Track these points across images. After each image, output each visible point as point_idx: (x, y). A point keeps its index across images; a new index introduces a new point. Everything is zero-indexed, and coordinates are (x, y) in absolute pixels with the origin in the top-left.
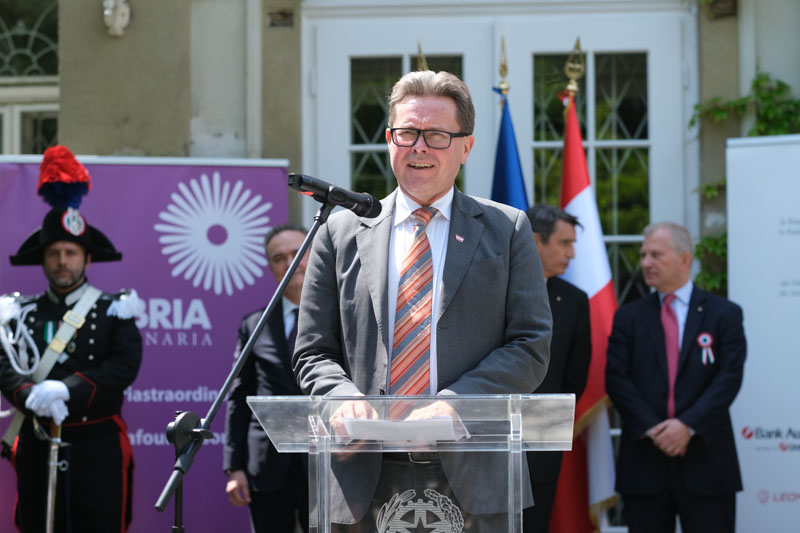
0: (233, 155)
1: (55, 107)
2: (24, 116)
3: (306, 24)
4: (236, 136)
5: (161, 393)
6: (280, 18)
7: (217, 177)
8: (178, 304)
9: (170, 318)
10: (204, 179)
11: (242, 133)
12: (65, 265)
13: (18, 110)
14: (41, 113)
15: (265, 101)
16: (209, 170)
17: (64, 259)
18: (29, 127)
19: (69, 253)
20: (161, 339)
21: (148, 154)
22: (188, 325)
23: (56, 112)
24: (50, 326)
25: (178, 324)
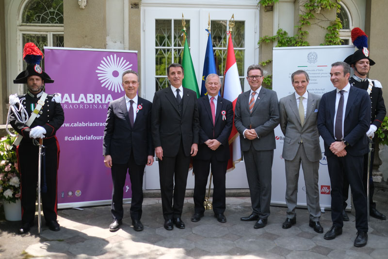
0: (120, 49)
1: (63, 33)
2: (54, 35)
3: (142, 8)
4: (121, 42)
5: (98, 124)
6: (134, 6)
7: (115, 55)
8: (103, 95)
9: (101, 100)
10: (111, 56)
11: (123, 42)
12: (36, 84)
13: (52, 33)
14: (59, 35)
15: (130, 32)
16: (113, 53)
17: (35, 82)
18: (56, 39)
19: (37, 79)
20: (98, 106)
21: (93, 48)
22: (106, 102)
23: (63, 35)
24: (32, 105)
25: (103, 102)
